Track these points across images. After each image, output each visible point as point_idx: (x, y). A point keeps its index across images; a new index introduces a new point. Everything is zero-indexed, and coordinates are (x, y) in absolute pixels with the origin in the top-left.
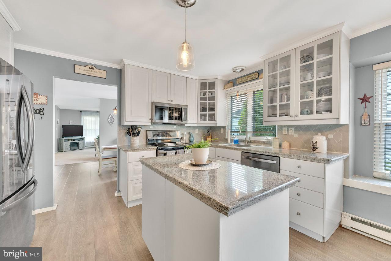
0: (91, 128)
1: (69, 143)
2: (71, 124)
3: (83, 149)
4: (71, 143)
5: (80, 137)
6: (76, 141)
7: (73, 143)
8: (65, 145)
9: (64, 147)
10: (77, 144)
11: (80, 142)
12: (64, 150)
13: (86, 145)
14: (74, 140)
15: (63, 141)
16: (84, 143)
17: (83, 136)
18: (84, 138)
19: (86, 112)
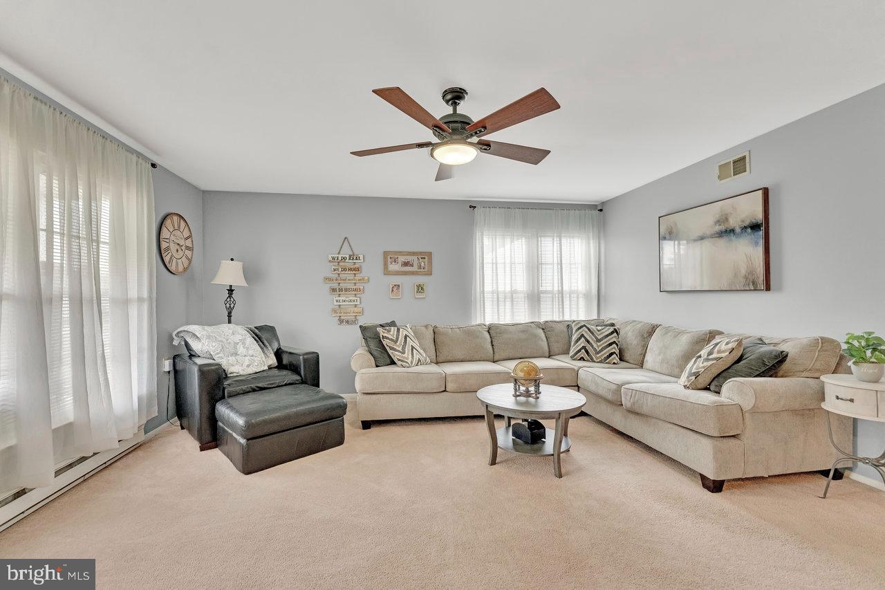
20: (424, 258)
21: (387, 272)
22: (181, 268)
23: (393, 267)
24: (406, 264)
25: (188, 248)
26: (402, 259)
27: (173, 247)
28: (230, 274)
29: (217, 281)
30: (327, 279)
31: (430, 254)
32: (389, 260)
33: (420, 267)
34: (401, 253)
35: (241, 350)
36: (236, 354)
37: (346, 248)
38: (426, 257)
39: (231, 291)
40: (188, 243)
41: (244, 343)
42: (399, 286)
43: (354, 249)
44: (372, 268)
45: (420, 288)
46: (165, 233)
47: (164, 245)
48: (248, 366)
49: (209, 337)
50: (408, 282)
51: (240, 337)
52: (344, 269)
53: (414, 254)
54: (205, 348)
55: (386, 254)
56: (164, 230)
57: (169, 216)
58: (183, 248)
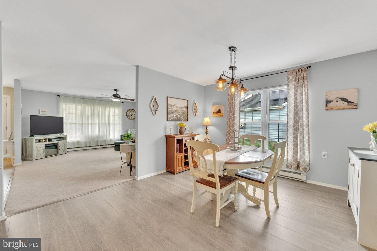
0: (74, 121)
1: (43, 144)
2: (42, 114)
3: (64, 153)
4: (45, 145)
5: (58, 135)
6: (53, 142)
7: (48, 144)
8: (36, 149)
9: (34, 153)
10: (56, 146)
11: (60, 143)
12: (35, 157)
13: (68, 147)
14: (50, 140)
15: (32, 142)
16: (65, 144)
17: (63, 133)
18: (66, 136)
19: (67, 97)
22: (132, 119)
25: (135, 115)
27: (130, 115)
56: (128, 112)
57: (129, 110)
58: (133, 115)
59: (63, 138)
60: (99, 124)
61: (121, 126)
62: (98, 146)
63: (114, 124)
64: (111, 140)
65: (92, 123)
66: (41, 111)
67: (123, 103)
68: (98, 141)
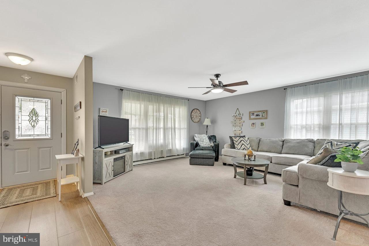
0: (137, 126)
1: (112, 159)
3: (131, 169)
4: (114, 159)
6: (121, 154)
8: (105, 166)
9: (103, 172)
11: (127, 156)
12: (104, 179)
17: (128, 141)
18: (132, 145)
19: (131, 92)
20: (264, 113)
21: (250, 119)
22: (197, 121)
23: (252, 117)
24: (257, 115)
25: (199, 116)
26: (255, 114)
27: (195, 117)
28: (207, 122)
29: (204, 124)
30: (232, 122)
31: (267, 111)
32: (251, 114)
33: (262, 116)
34: (255, 112)
35: (205, 141)
36: (203, 142)
37: (238, 112)
38: (265, 112)
39: (207, 126)
40: (200, 115)
41: (206, 139)
42: (254, 123)
43: (240, 112)
44: (246, 118)
45: (262, 124)
46: (193, 114)
47: (192, 116)
48: (205, 145)
49: (198, 137)
50: (258, 122)
51: (205, 138)
52: (237, 119)
53: (260, 111)
54: (197, 140)
55: (250, 112)
56: (192, 113)
57: (194, 110)
58: (198, 116)
59: (129, 149)
60: (164, 129)
61: (186, 130)
62: (163, 157)
63: (180, 129)
64: (177, 150)
65: (157, 127)
66: (101, 111)
67: (188, 100)
68: (162, 150)
